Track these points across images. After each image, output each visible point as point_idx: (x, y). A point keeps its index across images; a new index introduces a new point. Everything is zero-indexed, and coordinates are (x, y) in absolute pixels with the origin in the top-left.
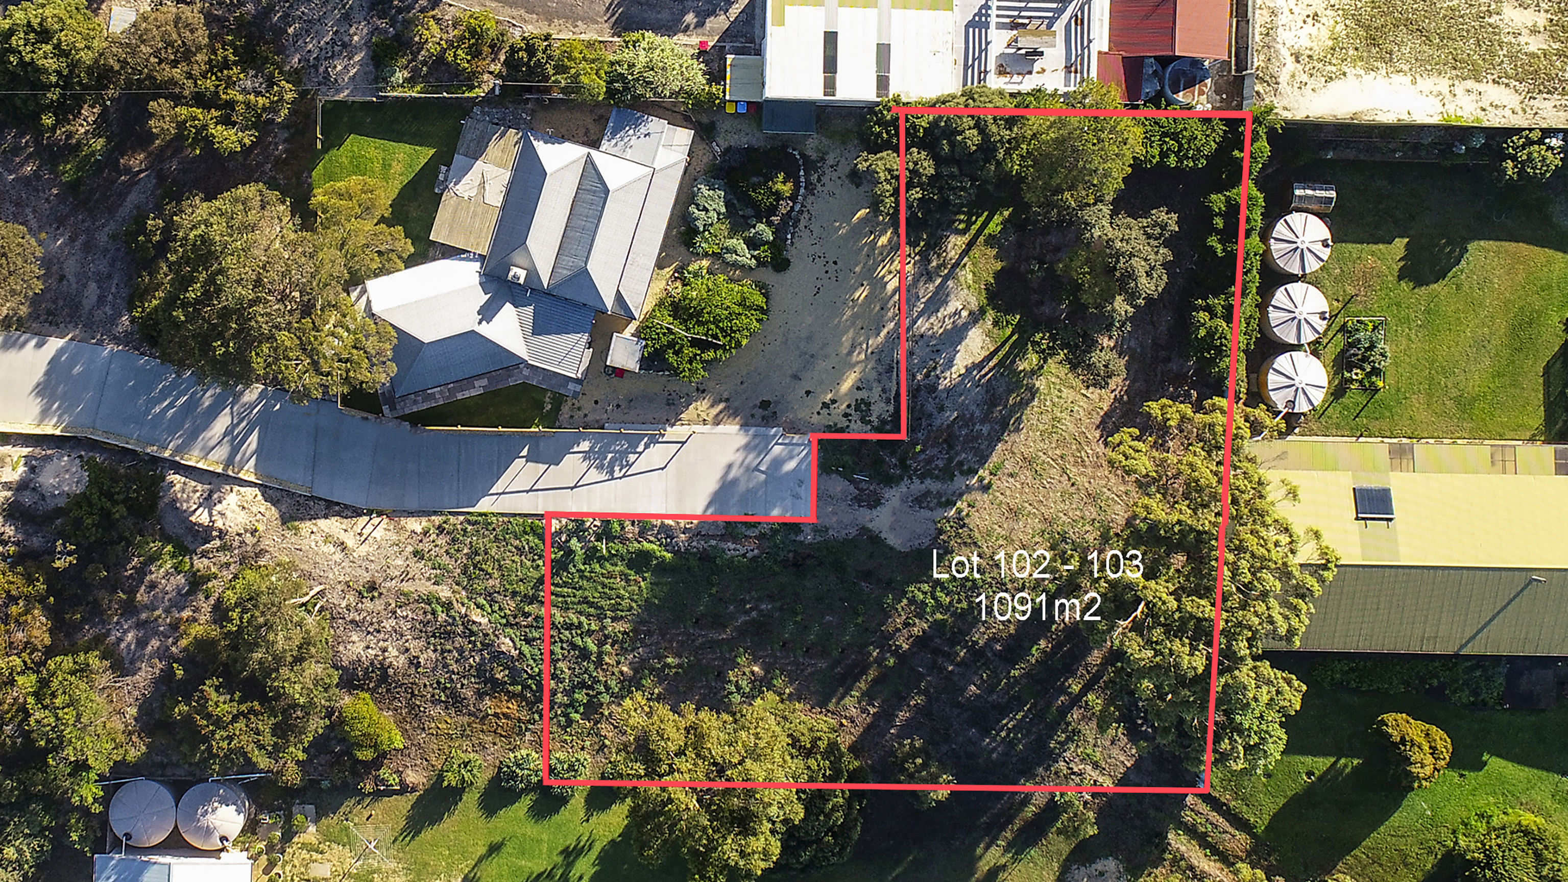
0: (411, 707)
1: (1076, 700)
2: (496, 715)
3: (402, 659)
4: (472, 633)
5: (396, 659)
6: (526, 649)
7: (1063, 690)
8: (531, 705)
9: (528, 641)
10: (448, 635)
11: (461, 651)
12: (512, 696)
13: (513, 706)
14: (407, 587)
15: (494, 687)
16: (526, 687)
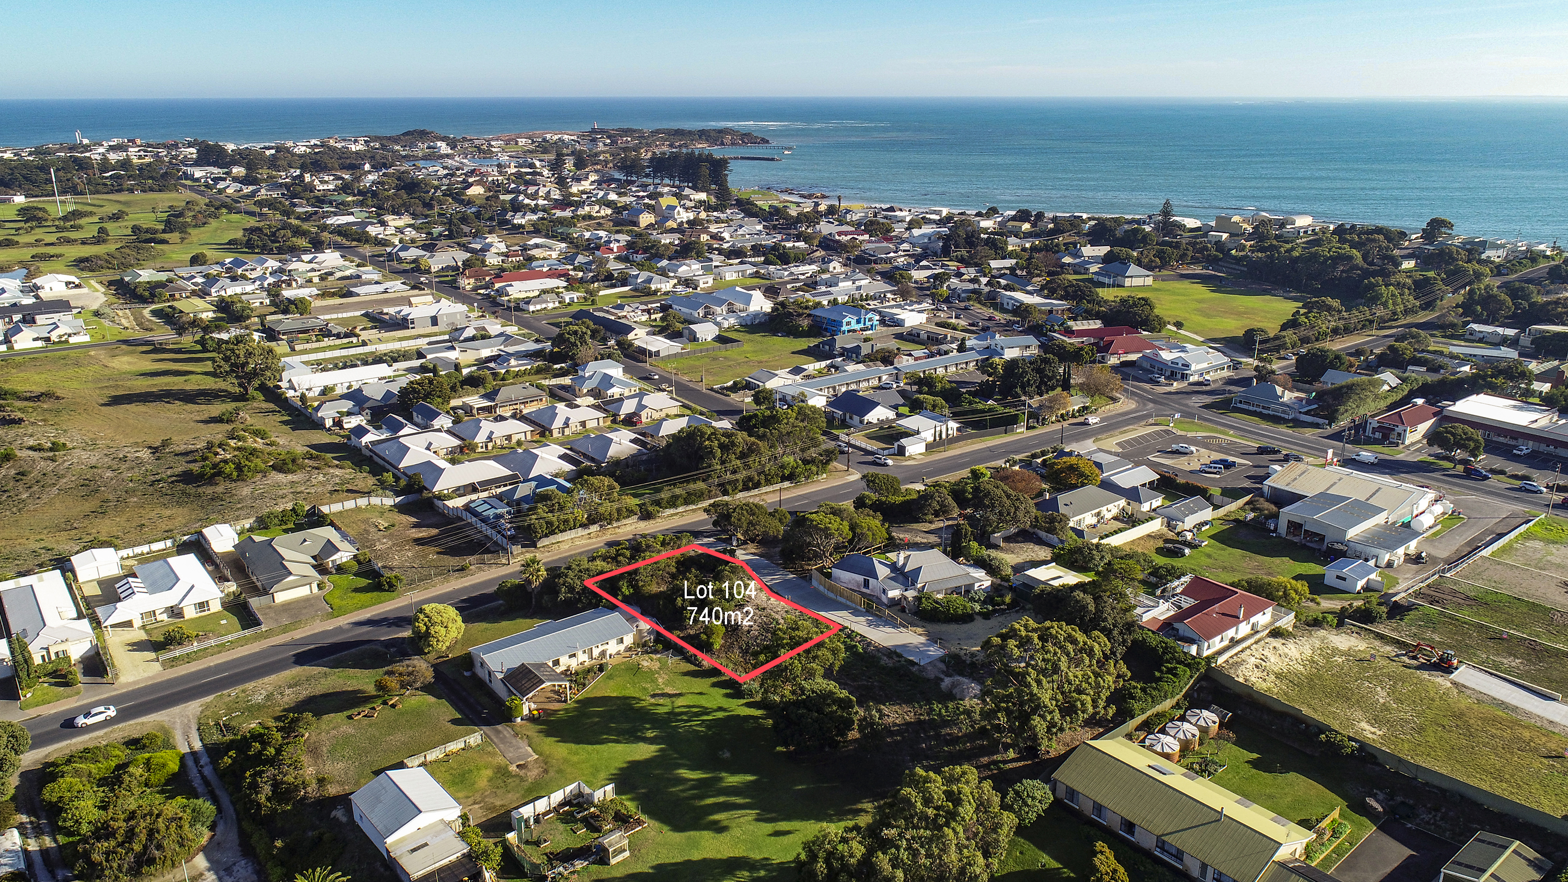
3: (747, 628)
11: (766, 637)
14: (775, 614)
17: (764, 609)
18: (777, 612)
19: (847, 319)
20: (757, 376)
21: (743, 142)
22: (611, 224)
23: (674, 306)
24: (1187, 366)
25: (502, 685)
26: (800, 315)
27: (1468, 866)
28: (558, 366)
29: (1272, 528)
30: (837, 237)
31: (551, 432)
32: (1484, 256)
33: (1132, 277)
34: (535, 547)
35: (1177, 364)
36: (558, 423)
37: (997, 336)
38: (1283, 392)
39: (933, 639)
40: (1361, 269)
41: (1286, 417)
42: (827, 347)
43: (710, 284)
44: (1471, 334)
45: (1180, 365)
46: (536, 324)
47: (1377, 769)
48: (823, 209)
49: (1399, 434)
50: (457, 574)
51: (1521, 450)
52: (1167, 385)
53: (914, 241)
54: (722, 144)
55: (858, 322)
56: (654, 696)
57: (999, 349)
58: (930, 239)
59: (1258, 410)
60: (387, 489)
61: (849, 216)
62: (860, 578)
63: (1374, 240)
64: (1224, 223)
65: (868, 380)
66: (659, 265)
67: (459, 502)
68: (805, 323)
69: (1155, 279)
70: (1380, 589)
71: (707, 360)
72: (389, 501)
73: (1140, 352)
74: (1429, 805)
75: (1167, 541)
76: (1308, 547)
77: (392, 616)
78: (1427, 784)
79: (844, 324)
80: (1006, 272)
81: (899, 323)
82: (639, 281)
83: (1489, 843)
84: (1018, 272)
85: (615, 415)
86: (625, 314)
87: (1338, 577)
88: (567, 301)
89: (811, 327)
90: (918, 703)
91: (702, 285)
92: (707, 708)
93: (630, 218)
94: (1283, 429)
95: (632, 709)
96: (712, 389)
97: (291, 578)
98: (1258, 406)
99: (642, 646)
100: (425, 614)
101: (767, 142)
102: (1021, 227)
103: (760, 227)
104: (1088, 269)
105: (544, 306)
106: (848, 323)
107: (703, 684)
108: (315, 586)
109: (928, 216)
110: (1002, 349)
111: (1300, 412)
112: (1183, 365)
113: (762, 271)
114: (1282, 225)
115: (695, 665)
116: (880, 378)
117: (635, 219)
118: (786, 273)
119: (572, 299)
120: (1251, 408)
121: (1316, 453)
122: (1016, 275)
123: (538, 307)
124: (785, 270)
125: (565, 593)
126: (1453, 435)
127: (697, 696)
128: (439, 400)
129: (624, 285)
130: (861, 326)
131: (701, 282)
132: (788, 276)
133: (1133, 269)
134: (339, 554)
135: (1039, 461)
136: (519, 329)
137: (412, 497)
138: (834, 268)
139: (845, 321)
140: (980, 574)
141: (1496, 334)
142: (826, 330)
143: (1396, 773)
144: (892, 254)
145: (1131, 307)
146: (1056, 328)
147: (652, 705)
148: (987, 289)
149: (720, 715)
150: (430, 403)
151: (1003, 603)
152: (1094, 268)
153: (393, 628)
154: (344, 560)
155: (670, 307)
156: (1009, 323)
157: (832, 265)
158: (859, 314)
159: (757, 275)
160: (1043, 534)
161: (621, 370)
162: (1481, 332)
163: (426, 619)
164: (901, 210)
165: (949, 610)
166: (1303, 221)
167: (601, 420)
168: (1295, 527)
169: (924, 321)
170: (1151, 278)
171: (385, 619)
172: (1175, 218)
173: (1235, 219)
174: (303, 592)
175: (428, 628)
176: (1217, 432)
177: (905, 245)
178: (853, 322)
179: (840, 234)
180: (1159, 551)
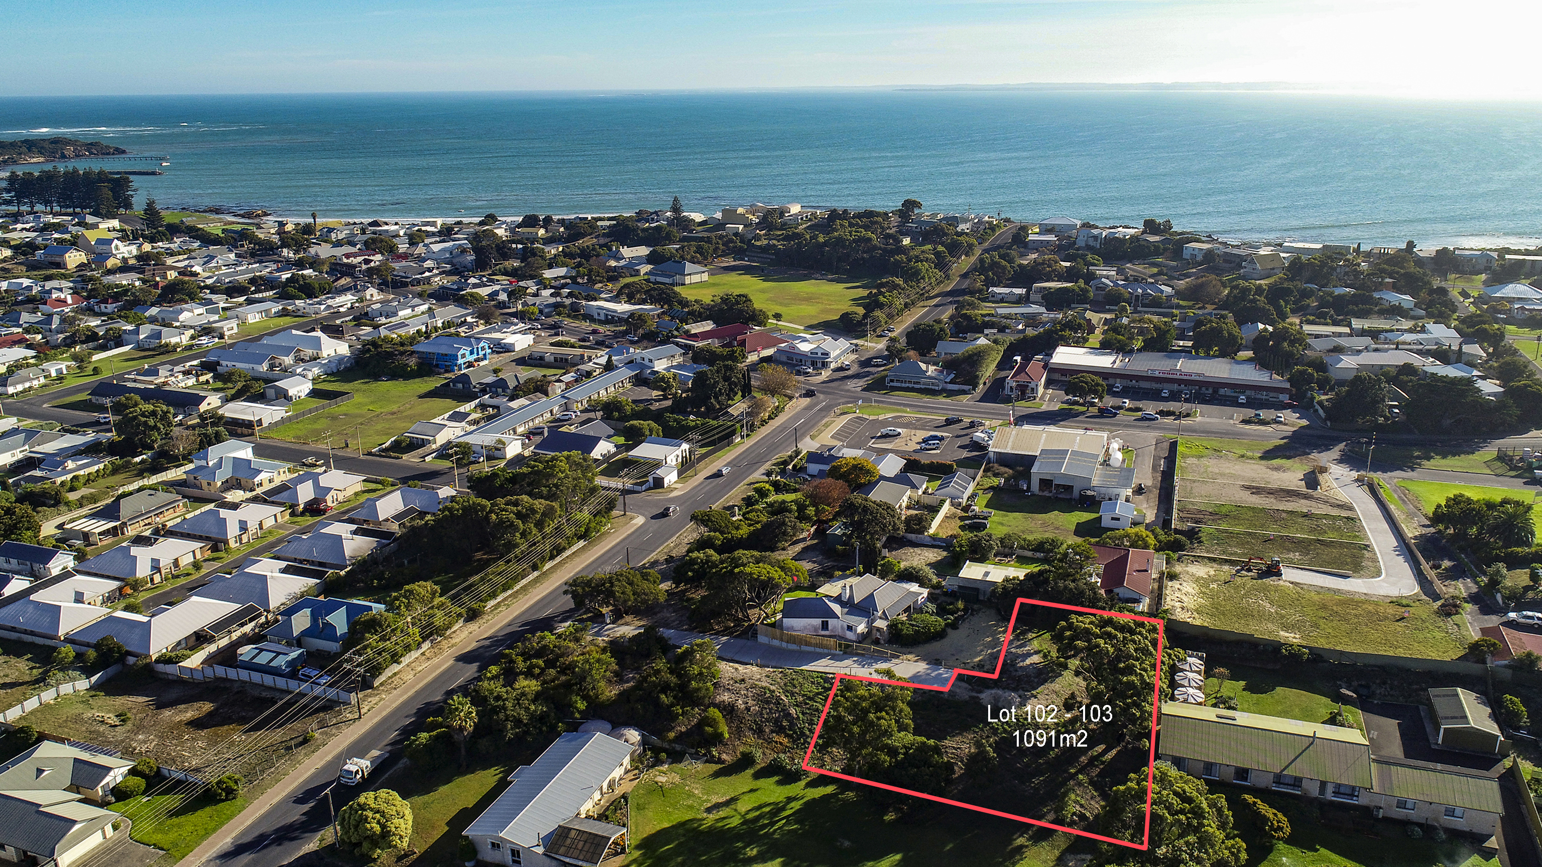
0: (738, 727)
1: (1073, 776)
2: (776, 742)
3: (743, 706)
4: (779, 703)
5: (740, 703)
6: (801, 716)
7: (1066, 771)
8: (794, 742)
9: (803, 714)
10: (768, 703)
11: (771, 709)
12: (787, 736)
13: (786, 740)
14: (759, 683)
15: (780, 730)
16: (795, 732)
17: (743, 680)
18: (759, 680)
19: (462, 352)
20: (419, 429)
21: (91, 153)
22: (24, 268)
23: (224, 363)
24: (826, 354)
25: (548, 860)
26: (402, 353)
27: (1452, 718)
28: (138, 459)
29: (1025, 488)
30: (345, 260)
31: (226, 542)
32: (959, 229)
33: (690, 274)
34: (372, 687)
35: (817, 354)
36: (232, 531)
37: (632, 350)
38: (927, 368)
39: (935, 662)
40: (880, 248)
41: (937, 388)
42: (460, 386)
43: (235, 330)
44: (993, 296)
45: (819, 354)
46: (34, 409)
47: (1326, 665)
48: (290, 229)
49: (1033, 389)
50: (302, 751)
51: (1118, 387)
52: (817, 375)
53: (434, 256)
54: (63, 156)
55: (472, 353)
56: (709, 810)
57: (646, 362)
58: (451, 253)
59: (911, 386)
60: (68, 669)
61: (333, 235)
62: (817, 622)
63: (876, 222)
64: (730, 215)
65: (542, 415)
66: (147, 314)
67: (195, 661)
68: (412, 362)
69: (712, 273)
70: (1141, 521)
71: (323, 420)
72: (83, 684)
73: (774, 346)
74: (1378, 681)
75: (962, 519)
76: (1060, 499)
77: (268, 827)
78: (1365, 665)
79: (460, 357)
80: (568, 281)
81: (508, 348)
82: (141, 337)
83: (1444, 696)
84: (580, 280)
85: (293, 506)
86: (162, 380)
87: (1113, 519)
88: (54, 374)
89: (419, 365)
90: (977, 727)
91: (227, 333)
92: (778, 804)
93: (49, 259)
94: (941, 399)
95: (702, 832)
96: (370, 454)
97: (77, 827)
98: (910, 382)
99: (640, 763)
100: (372, 809)
101: (124, 152)
102: (537, 233)
103: (232, 256)
104: (638, 271)
105: (27, 385)
106: (463, 356)
107: (743, 781)
108: (109, 829)
109: (424, 228)
110: (651, 361)
111: (946, 382)
112: (822, 354)
113: (290, 308)
114: (782, 214)
115: (716, 763)
116: (551, 411)
117: (58, 259)
118: (323, 307)
119: (59, 371)
120: (903, 385)
121: (991, 416)
122: (579, 283)
123: (20, 388)
124: (320, 303)
125: (512, 729)
126: (1086, 383)
127: (751, 795)
128: (29, 533)
129: (119, 344)
130: (475, 356)
131: (225, 329)
132: (325, 310)
133: (689, 267)
134: (112, 773)
135: (790, 467)
136: (19, 421)
137: (111, 671)
138: (372, 295)
139: (459, 354)
140: (914, 587)
141: (1011, 293)
142: (437, 366)
143: (1340, 663)
144: (427, 274)
145: (733, 305)
146: (675, 333)
147: (717, 820)
148: (568, 302)
149: (796, 805)
150: (17, 540)
151: (958, 610)
152: (645, 269)
153: (287, 845)
154: (119, 779)
155: (218, 363)
156: (616, 335)
157: (368, 293)
158: (471, 345)
159: (284, 313)
160: (912, 537)
161: (250, 450)
162: (1000, 294)
163: (378, 816)
164: (387, 224)
165: (929, 629)
166: (795, 209)
167: (279, 516)
168: (1045, 483)
169: (532, 343)
170: (706, 274)
171: (262, 838)
172: (684, 214)
173: (740, 210)
174: (94, 841)
175: (383, 827)
176: (898, 411)
177: (428, 262)
178: (468, 353)
179: (348, 256)
180: (962, 528)
